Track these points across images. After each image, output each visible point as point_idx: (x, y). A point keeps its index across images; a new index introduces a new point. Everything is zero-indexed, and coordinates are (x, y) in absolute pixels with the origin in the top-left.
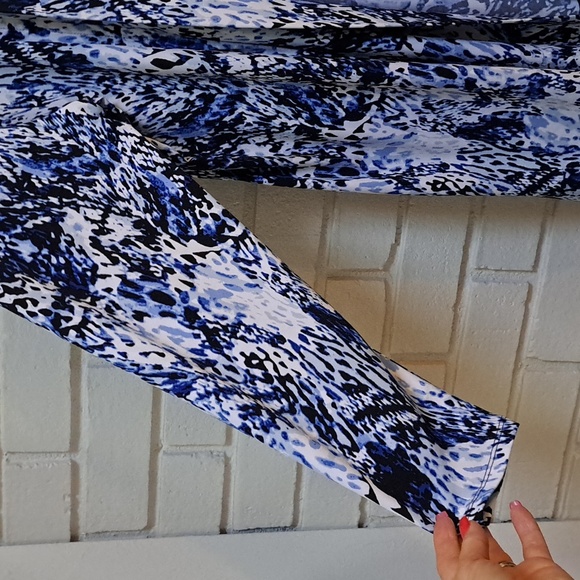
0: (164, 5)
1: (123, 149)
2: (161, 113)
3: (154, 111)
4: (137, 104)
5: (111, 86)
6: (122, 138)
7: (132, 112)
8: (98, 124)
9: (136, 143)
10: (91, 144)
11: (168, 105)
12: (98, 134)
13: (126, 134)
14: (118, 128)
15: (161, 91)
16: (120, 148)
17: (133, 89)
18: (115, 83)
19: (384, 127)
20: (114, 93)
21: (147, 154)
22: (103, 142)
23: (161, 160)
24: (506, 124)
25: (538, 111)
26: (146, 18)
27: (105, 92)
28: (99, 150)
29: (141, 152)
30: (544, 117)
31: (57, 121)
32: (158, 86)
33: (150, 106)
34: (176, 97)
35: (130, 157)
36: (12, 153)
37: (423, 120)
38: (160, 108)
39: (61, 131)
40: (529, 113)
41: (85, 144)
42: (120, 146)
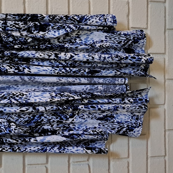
0: (22, 97)
1: (12, 129)
2: (22, 121)
3: (20, 121)
4: (16, 119)
5: (9, 116)
6: (12, 126)
8: (6, 123)
9: (15, 127)
10: (4, 129)
11: (24, 119)
12: (6, 126)
13: (13, 125)
14: (11, 124)
15: (22, 116)
16: (11, 129)
17: (15, 116)
18: (11, 115)
19: (79, 119)
20: (10, 117)
21: (18, 130)
22: (7, 128)
23: (22, 131)
24: (110, 117)
25: (117, 113)
27: (8, 117)
28: (6, 130)
29: (17, 130)
30: (119, 114)
32: (21, 114)
33: (19, 119)
34: (26, 116)
35: (14, 131)
37: (89, 117)
38: (22, 120)
40: (115, 114)
41: (2, 129)
42: (11, 128)
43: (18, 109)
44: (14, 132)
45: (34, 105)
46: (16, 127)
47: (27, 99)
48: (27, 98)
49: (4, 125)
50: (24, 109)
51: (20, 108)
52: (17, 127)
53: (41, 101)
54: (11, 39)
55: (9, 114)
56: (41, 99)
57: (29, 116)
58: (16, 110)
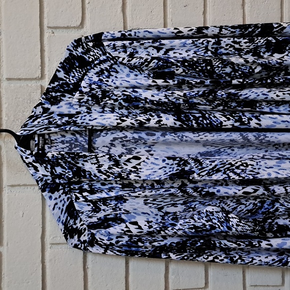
0: (246, 169)
1: (232, 225)
2: (243, 210)
3: (240, 209)
5: (222, 200)
6: (231, 219)
7: (231, 210)
8: (220, 214)
9: (238, 222)
10: (218, 223)
11: (246, 206)
12: (221, 219)
13: (233, 218)
14: (229, 215)
15: (243, 201)
16: (231, 225)
17: (232, 201)
20: (223, 203)
21: (243, 227)
22: (223, 222)
23: (249, 229)
26: (240, 177)
28: (222, 226)
29: (240, 226)
31: (202, 215)
33: (239, 207)
34: (249, 202)
35: (236, 228)
36: (187, 230)
38: (242, 208)
39: (205, 219)
41: (215, 224)
42: (231, 223)
43: (239, 190)
44: (236, 230)
45: (264, 183)
46: (238, 220)
47: (254, 173)
48: (254, 170)
49: (218, 217)
50: (249, 189)
51: (243, 188)
52: (240, 222)
53: (279, 176)
54: (228, 70)
55: (222, 199)
56: (279, 173)
57: (254, 201)
58: (237, 191)
